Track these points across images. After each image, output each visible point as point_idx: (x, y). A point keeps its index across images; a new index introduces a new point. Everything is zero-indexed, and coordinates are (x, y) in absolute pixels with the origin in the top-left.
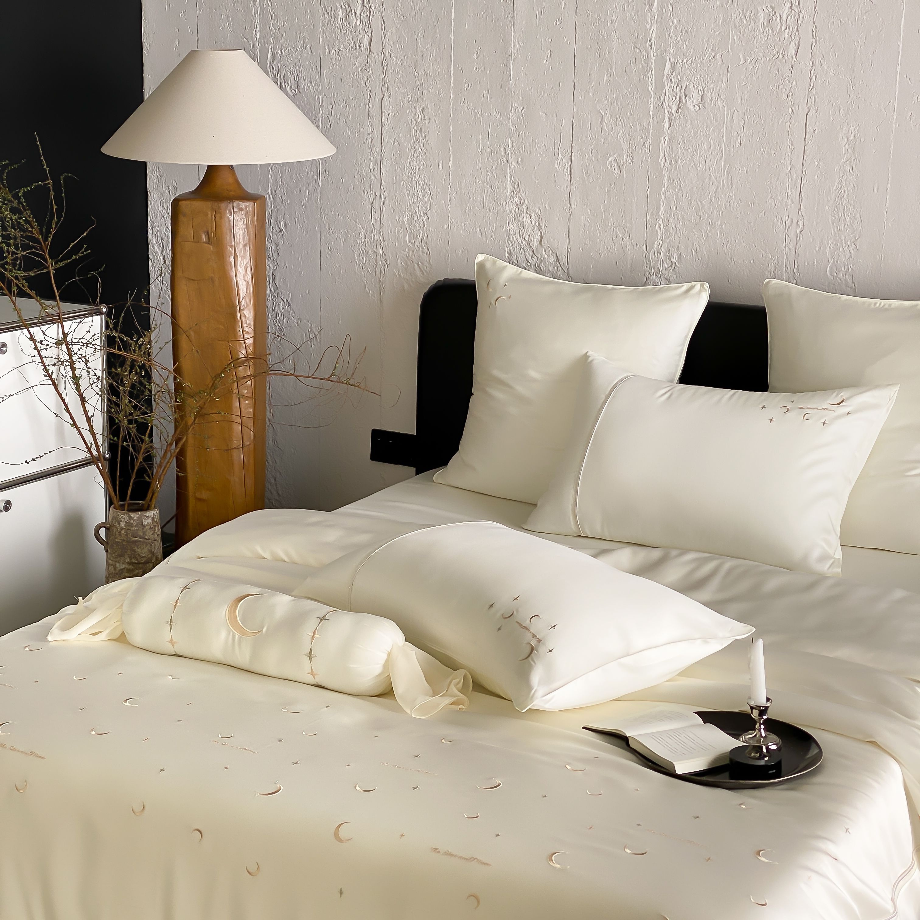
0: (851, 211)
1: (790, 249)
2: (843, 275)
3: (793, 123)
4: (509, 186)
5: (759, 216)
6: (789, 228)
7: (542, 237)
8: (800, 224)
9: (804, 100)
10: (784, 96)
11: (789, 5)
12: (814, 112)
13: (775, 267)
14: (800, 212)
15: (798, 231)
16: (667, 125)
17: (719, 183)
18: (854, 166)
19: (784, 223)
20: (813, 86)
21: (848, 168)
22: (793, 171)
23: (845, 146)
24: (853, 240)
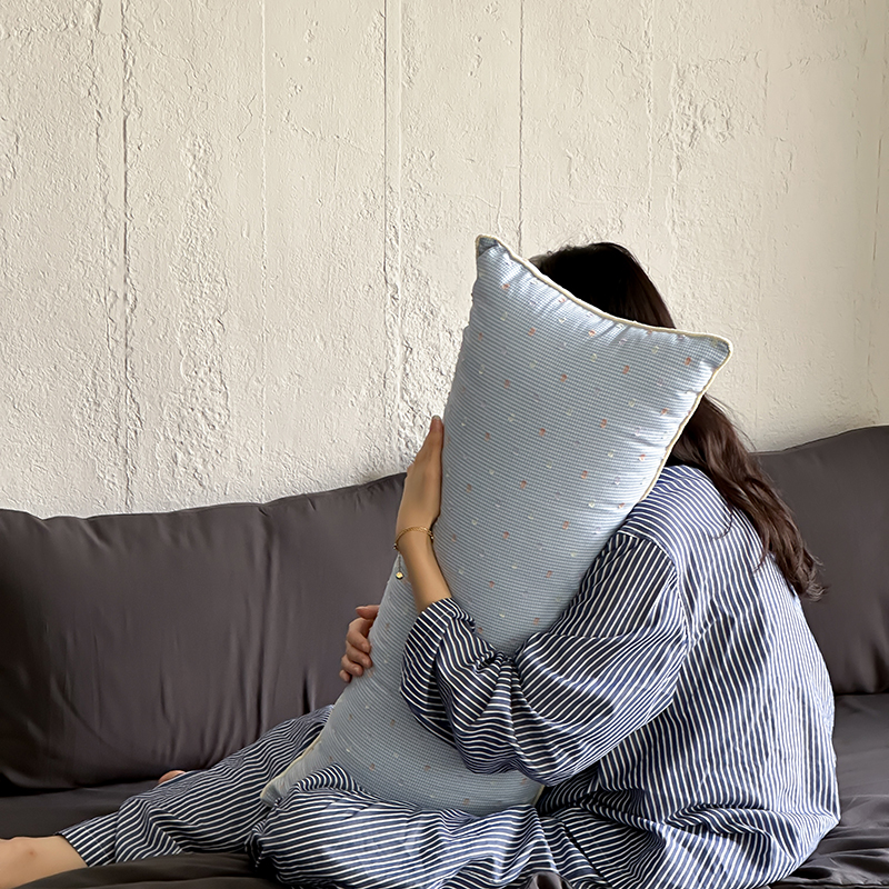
0: (210, 271)
1: (116, 341)
2: (206, 374)
3: (102, 135)
5: (58, 293)
6: (112, 306)
8: (130, 297)
9: (117, 96)
10: (84, 93)
12: (137, 116)
13: (95, 374)
14: (128, 280)
15: (128, 310)
18: (209, 200)
19: (103, 300)
20: (131, 73)
21: (200, 203)
22: (110, 211)
23: (191, 169)
24: (217, 315)
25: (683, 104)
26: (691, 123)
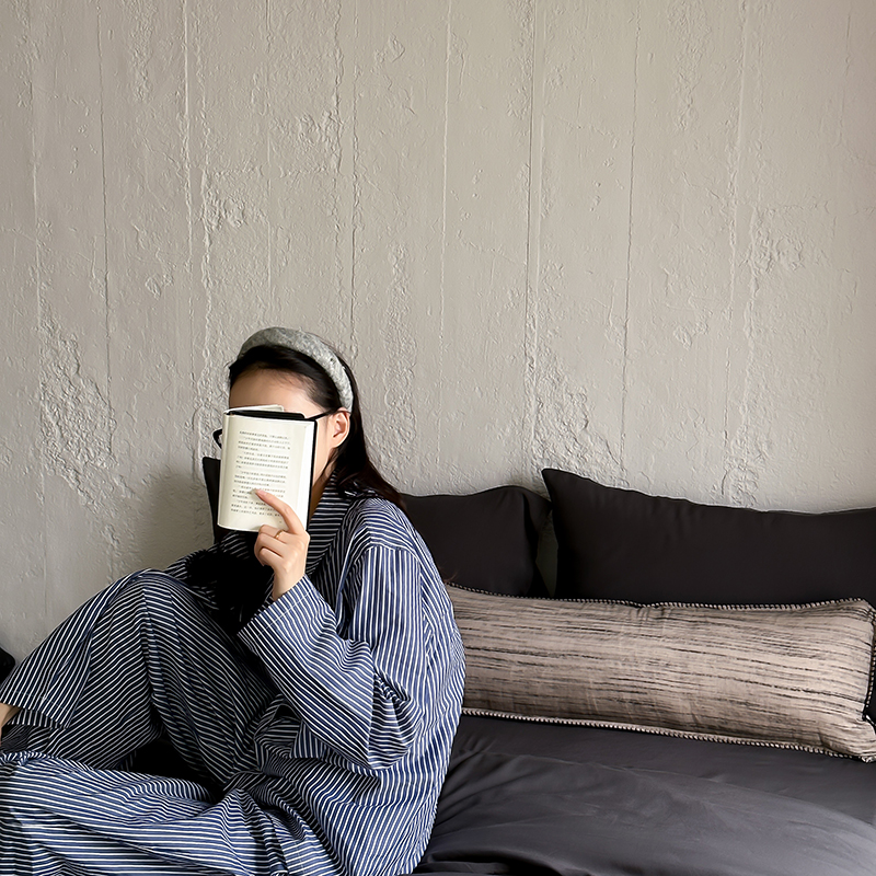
0: (406, 336)
2: (401, 404)
4: (40, 309)
7: (79, 366)
8: (354, 348)
9: (349, 216)
10: (329, 213)
11: (327, 114)
12: (361, 229)
14: (353, 337)
15: (352, 357)
16: (207, 243)
17: (266, 305)
18: (406, 287)
20: (358, 201)
21: (400, 289)
22: (343, 292)
23: (394, 267)
24: (409, 366)
25: (761, 239)
26: (768, 254)
